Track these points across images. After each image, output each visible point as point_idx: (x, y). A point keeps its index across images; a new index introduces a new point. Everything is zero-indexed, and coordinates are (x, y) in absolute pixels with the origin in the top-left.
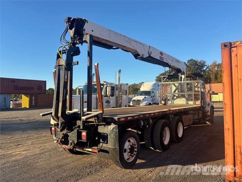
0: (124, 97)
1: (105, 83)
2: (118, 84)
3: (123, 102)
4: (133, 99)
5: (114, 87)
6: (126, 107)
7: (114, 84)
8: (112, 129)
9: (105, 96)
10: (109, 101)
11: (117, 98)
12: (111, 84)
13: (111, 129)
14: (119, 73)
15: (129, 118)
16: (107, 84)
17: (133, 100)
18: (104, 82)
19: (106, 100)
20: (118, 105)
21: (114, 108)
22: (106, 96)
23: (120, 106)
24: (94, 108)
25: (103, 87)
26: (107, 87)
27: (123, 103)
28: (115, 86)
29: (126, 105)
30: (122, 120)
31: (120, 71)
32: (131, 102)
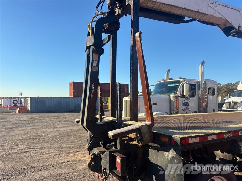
0: (211, 97)
1: (181, 80)
2: (200, 81)
3: (208, 105)
4: (226, 101)
5: (195, 85)
6: (214, 111)
7: (195, 81)
8: (171, 159)
9: (181, 97)
10: (187, 103)
11: (199, 99)
12: (190, 80)
13: (169, 158)
14: (202, 66)
15: (210, 138)
16: (184, 81)
17: (226, 103)
18: (181, 78)
19: (184, 102)
20: (202, 109)
21: (196, 112)
22: (183, 96)
23: (205, 111)
24: (166, 113)
25: (179, 85)
26: (184, 85)
27: (208, 107)
28: (196, 83)
29: (214, 109)
30: (191, 141)
31: (203, 63)
32: (224, 105)
